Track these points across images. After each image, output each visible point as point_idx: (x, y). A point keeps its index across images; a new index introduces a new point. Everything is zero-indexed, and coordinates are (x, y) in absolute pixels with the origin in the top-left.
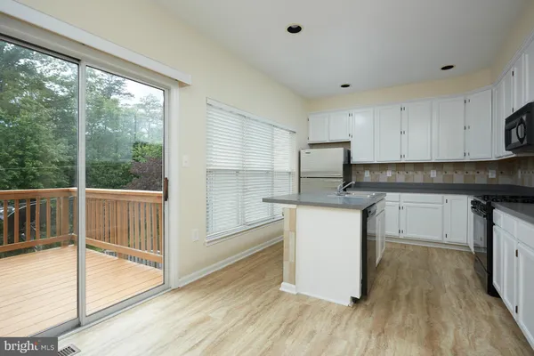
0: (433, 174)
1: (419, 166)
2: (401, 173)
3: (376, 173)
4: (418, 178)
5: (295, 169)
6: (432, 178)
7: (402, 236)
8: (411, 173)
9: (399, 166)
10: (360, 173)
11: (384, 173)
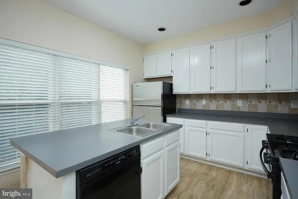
0: (240, 103)
1: (227, 96)
2: (213, 101)
3: (194, 102)
4: (227, 106)
5: (128, 99)
6: (239, 107)
7: (208, 158)
8: (221, 102)
9: (212, 96)
10: (183, 101)
11: (200, 101)
